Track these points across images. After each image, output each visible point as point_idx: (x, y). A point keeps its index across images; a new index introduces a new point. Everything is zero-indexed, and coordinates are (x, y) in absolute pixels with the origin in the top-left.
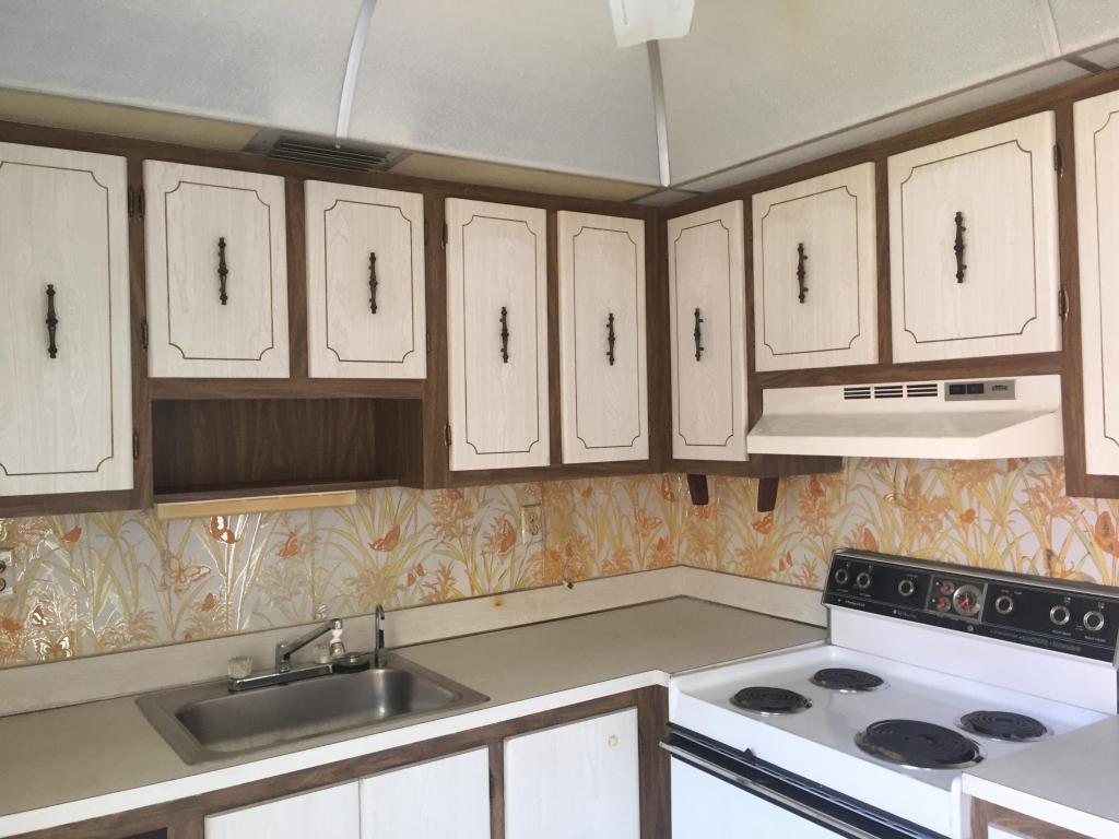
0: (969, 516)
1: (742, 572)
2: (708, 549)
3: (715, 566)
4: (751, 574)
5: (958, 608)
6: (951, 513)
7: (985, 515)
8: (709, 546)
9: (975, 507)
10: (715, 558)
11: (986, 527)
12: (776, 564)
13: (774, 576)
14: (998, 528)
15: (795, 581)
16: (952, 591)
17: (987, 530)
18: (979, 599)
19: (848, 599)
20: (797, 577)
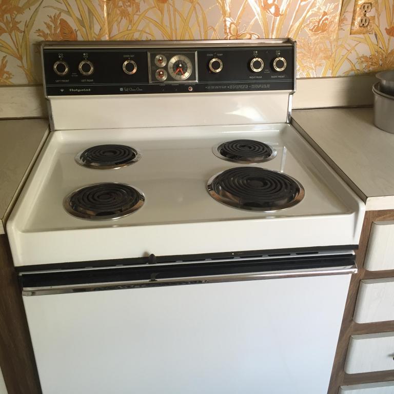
5: (173, 75)
19: (71, 88)
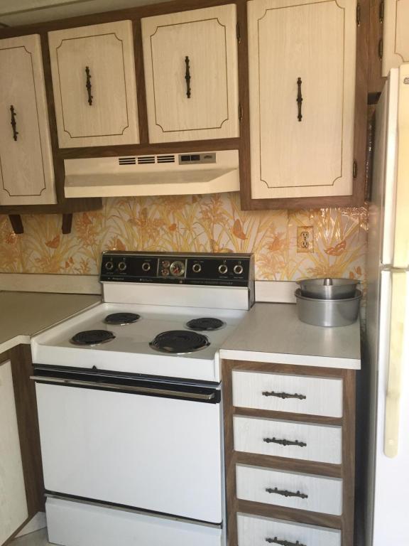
0: (173, 228)
1: (41, 271)
2: (15, 261)
3: (21, 270)
4: (47, 272)
5: (173, 273)
6: (164, 227)
7: (181, 226)
8: (16, 259)
9: (176, 222)
10: (21, 266)
11: (182, 232)
12: (63, 265)
13: (62, 271)
14: (188, 231)
15: (76, 272)
16: (169, 265)
17: (182, 234)
18: (183, 267)
19: (114, 277)
20: (78, 270)
